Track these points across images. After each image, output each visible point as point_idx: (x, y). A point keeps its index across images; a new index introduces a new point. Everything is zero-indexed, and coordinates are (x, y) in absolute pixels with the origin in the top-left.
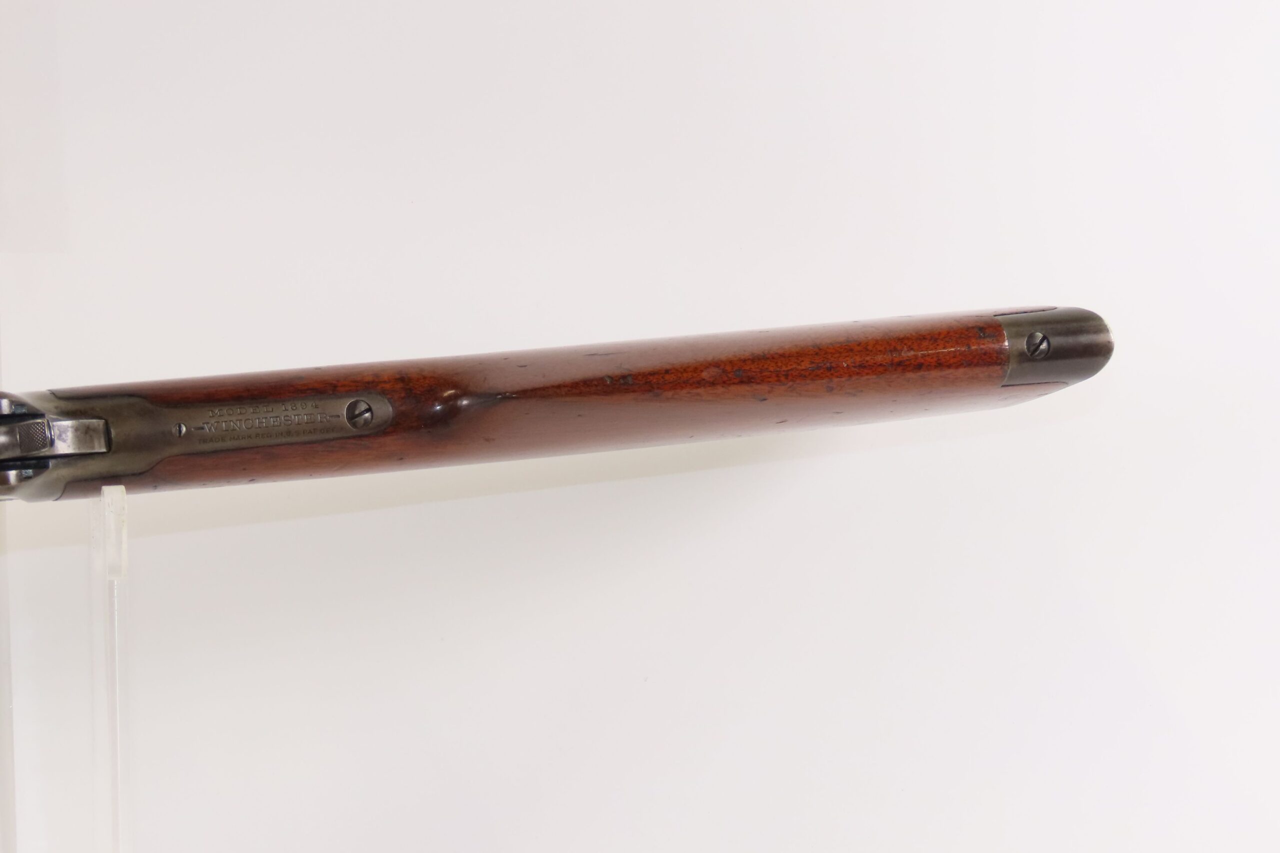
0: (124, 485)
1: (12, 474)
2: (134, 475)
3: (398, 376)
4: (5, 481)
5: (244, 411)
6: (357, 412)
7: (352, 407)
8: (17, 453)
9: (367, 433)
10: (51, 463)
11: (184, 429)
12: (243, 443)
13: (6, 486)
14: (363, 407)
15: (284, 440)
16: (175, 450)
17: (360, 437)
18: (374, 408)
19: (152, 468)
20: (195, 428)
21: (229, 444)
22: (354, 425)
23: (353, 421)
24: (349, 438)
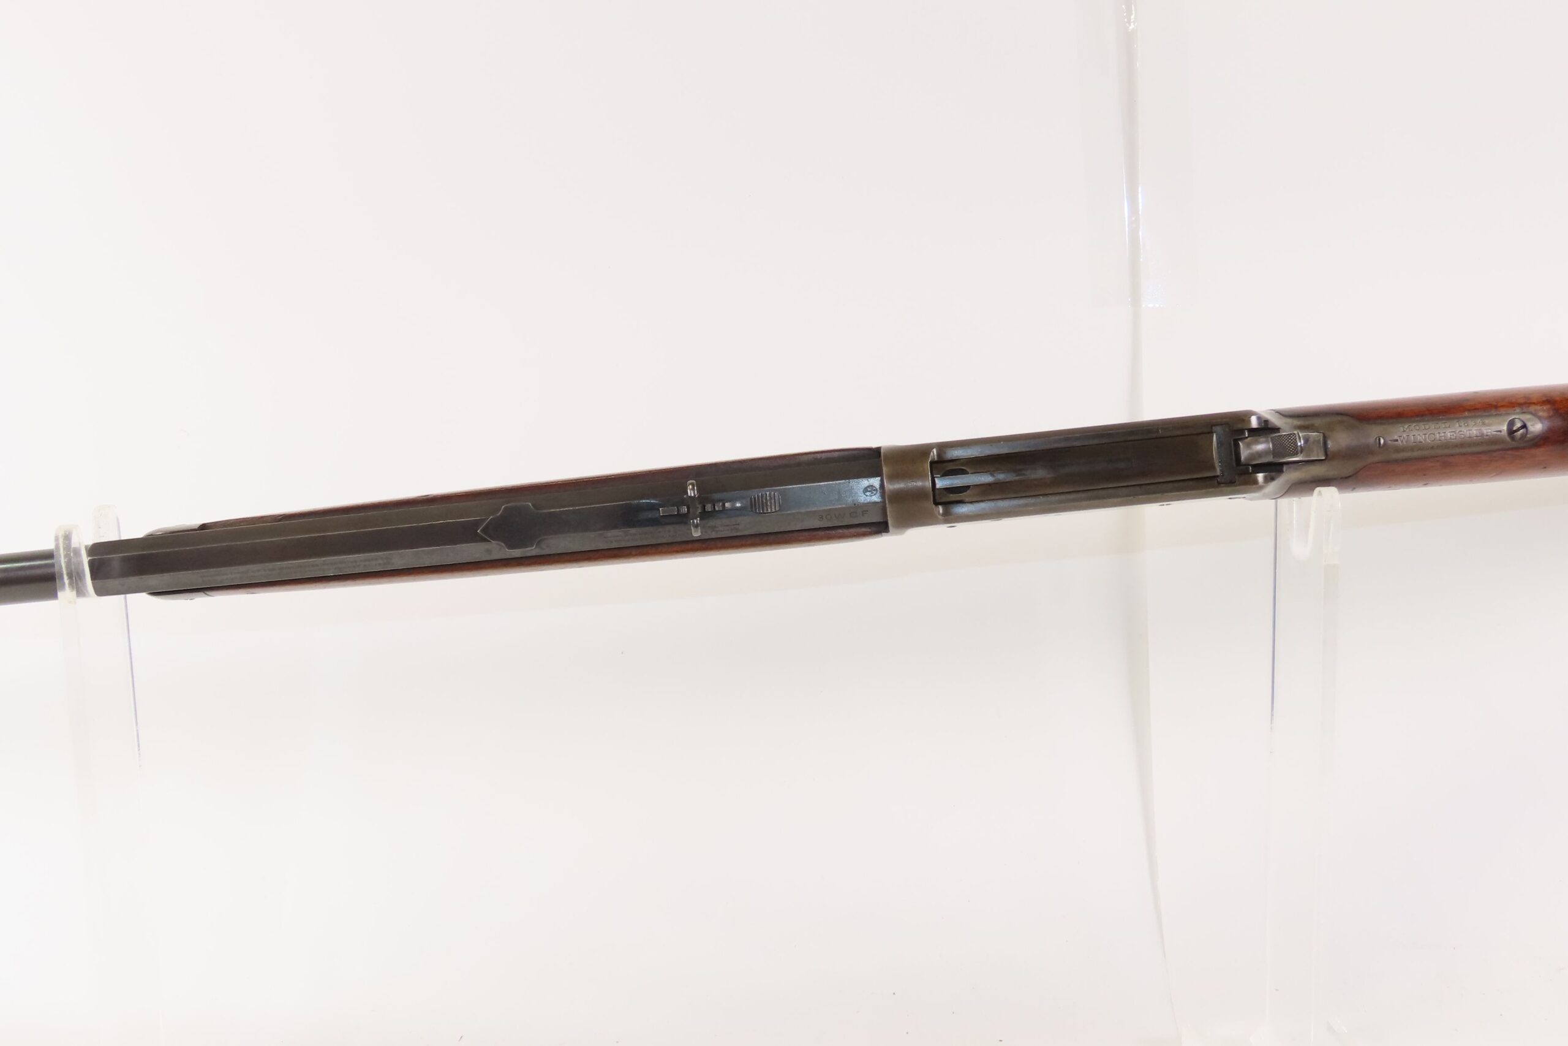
0: (1336, 487)
1: (1260, 476)
2: (1342, 478)
3: (1544, 399)
4: (1255, 482)
5: (1427, 427)
6: (1515, 428)
7: (1511, 423)
8: (1269, 459)
9: (1522, 445)
10: (1285, 468)
11: (1382, 441)
12: (1426, 453)
13: (1257, 486)
14: (1518, 425)
15: (1457, 451)
16: (1376, 459)
17: (1517, 449)
18: (1529, 424)
19: (1356, 473)
20: (1390, 440)
21: (1416, 454)
22: (1513, 439)
23: (1512, 436)
24: (1508, 450)
